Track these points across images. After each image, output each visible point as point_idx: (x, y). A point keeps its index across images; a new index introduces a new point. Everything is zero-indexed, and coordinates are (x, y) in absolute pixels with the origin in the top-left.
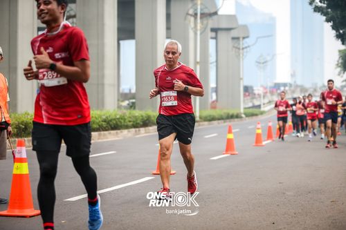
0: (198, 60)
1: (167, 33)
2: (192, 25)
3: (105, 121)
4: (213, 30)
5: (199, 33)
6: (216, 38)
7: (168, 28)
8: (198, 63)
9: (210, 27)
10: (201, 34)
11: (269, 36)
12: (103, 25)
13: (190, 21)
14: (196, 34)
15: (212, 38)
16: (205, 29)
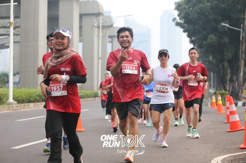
0: (100, 56)
1: (80, 38)
2: (96, 33)
3: (38, 96)
4: (110, 37)
5: (100, 38)
6: (112, 42)
7: (80, 35)
8: (100, 58)
9: (108, 35)
10: (102, 39)
11: (146, 41)
12: (38, 33)
13: (95, 31)
14: (99, 39)
15: (109, 42)
16: (105, 36)
